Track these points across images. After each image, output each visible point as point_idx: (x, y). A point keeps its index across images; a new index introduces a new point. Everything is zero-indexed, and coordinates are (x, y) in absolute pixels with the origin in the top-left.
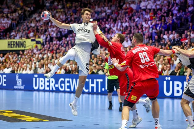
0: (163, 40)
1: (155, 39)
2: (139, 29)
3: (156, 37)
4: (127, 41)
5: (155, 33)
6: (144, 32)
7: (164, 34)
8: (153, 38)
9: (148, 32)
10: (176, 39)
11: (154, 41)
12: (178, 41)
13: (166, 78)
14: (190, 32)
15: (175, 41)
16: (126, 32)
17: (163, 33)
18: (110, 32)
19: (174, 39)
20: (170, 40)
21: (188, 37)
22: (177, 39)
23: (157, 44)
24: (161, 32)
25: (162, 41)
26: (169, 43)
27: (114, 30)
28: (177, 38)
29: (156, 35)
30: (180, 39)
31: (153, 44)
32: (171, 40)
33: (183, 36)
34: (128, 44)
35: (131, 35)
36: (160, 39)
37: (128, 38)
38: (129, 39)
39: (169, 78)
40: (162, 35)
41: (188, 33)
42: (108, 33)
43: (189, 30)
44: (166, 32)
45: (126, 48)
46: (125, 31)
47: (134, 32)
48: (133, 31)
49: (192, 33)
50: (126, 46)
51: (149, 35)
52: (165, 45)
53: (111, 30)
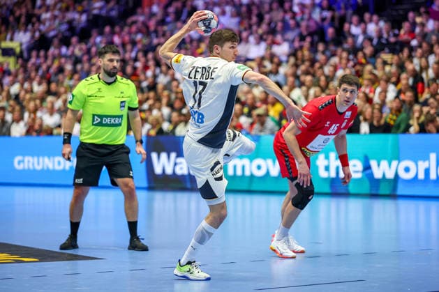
0: (350, 40)
3: (330, 31)
25: (347, 43)
41: (418, 20)
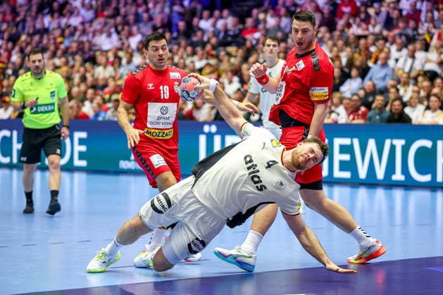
1: (178, 31)
2: (138, 6)
4: (109, 35)
5: (180, 14)
6: (151, 12)
7: (201, 18)
8: (174, 28)
9: (162, 12)
10: (230, 30)
11: (175, 35)
12: (235, 36)
13: (206, 129)
14: (266, 12)
15: (229, 35)
16: (106, 13)
17: (198, 14)
18: (65, 11)
19: (226, 31)
20: (216, 34)
21: (261, 26)
22: (234, 32)
23: (183, 42)
24: (193, 13)
26: (214, 41)
27: (76, 8)
28: (233, 29)
29: (182, 20)
30: (241, 31)
31: (173, 41)
32: (219, 32)
33: (249, 22)
34: (111, 43)
35: (119, 19)
36: (190, 30)
37: (110, 28)
38: (113, 30)
39: (214, 129)
40: (195, 20)
42: (61, 14)
43: (263, 9)
44: (206, 13)
45: (107, 51)
46: (103, 10)
47: (126, 11)
48: (122, 11)
49: (272, 16)
50: (105, 47)
51: (163, 20)
52: (204, 45)
53: (68, 7)
